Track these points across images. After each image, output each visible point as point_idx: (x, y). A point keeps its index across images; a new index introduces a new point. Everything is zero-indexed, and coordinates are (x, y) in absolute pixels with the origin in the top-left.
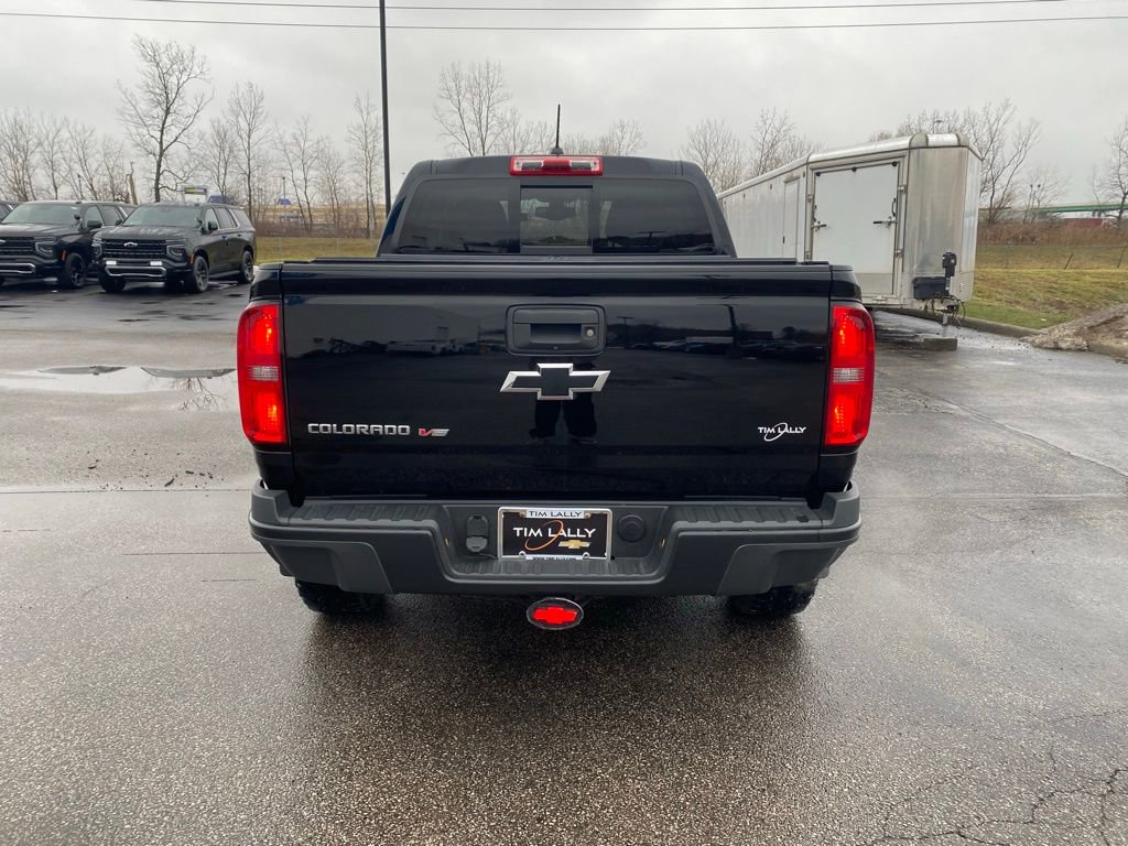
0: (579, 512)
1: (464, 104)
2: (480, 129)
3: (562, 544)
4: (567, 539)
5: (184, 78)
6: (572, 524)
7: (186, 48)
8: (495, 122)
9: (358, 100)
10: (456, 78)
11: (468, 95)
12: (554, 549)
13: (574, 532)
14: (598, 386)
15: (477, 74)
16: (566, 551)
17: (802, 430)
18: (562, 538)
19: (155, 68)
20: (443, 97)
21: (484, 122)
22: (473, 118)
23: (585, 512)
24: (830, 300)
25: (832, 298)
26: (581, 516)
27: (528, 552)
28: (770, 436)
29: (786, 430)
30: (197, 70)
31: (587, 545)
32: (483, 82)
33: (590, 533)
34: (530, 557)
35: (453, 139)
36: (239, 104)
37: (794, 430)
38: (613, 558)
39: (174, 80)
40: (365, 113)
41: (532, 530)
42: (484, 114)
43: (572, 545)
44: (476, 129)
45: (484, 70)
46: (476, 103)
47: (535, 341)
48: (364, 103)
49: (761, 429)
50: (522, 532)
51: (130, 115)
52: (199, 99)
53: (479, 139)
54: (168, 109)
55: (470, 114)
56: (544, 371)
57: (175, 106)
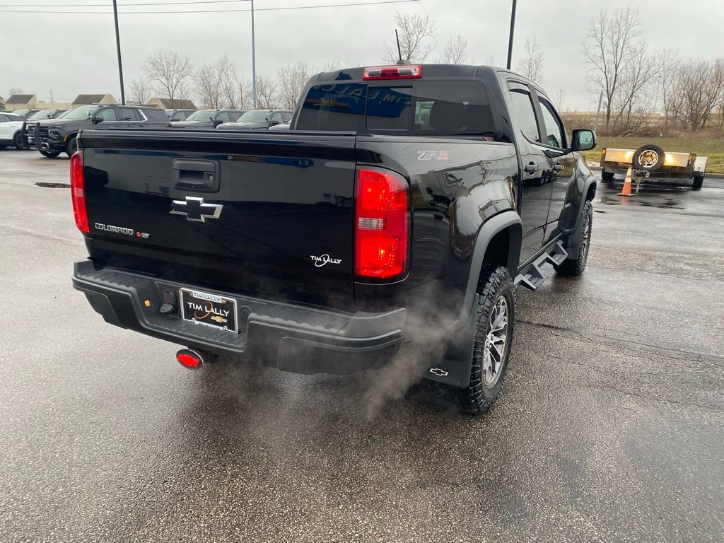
0: (218, 298)
1: (606, 40)
2: (615, 57)
3: (213, 318)
4: (215, 315)
5: (421, 36)
6: (216, 305)
7: (423, 17)
8: (628, 52)
9: (528, 43)
10: (602, 22)
11: (610, 33)
12: (208, 320)
13: (218, 312)
14: (217, 215)
15: (619, 18)
16: (215, 323)
17: (339, 261)
18: (212, 314)
19: (405, 31)
20: (590, 36)
21: (619, 52)
22: (611, 49)
23: (223, 299)
24: (356, 164)
25: (358, 163)
26: (220, 302)
27: (197, 320)
28: (319, 263)
29: (328, 260)
30: (428, 30)
31: (225, 321)
32: (623, 23)
33: (226, 313)
34: (197, 323)
35: (593, 65)
36: (451, 50)
37: (333, 261)
38: (239, 332)
39: (415, 37)
40: (531, 51)
41: (197, 306)
42: (620, 46)
43: (218, 319)
44: (612, 57)
45: (625, 14)
46: (614, 39)
47: (181, 182)
48: (531, 44)
49: (312, 257)
50: (192, 305)
51: (388, 61)
52: (427, 49)
53: (614, 65)
54: (409, 55)
55: (609, 46)
56: (188, 201)
57: (413, 53)
